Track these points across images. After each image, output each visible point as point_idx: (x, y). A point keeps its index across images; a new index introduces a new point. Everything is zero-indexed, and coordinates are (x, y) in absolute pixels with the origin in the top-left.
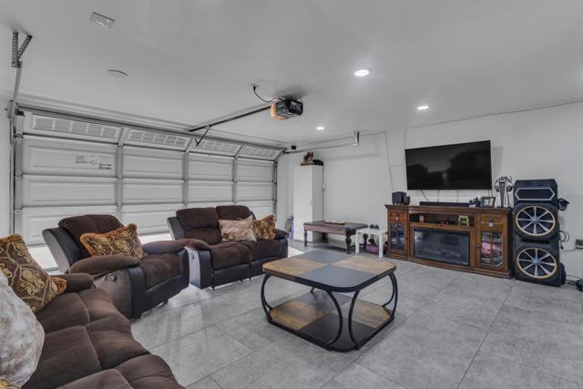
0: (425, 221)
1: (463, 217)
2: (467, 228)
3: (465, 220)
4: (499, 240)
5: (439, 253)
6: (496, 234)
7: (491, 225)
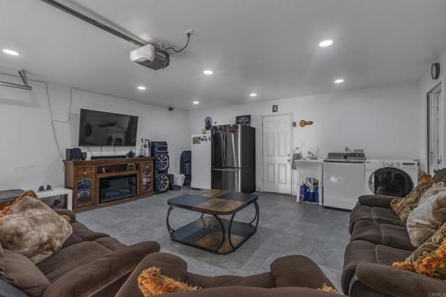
0: (107, 171)
1: (132, 164)
2: (134, 172)
3: (132, 166)
4: (149, 176)
5: (118, 193)
6: (148, 171)
7: (147, 167)
